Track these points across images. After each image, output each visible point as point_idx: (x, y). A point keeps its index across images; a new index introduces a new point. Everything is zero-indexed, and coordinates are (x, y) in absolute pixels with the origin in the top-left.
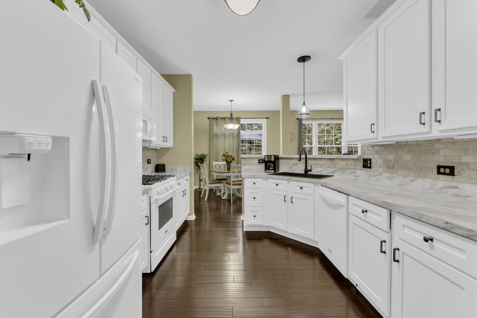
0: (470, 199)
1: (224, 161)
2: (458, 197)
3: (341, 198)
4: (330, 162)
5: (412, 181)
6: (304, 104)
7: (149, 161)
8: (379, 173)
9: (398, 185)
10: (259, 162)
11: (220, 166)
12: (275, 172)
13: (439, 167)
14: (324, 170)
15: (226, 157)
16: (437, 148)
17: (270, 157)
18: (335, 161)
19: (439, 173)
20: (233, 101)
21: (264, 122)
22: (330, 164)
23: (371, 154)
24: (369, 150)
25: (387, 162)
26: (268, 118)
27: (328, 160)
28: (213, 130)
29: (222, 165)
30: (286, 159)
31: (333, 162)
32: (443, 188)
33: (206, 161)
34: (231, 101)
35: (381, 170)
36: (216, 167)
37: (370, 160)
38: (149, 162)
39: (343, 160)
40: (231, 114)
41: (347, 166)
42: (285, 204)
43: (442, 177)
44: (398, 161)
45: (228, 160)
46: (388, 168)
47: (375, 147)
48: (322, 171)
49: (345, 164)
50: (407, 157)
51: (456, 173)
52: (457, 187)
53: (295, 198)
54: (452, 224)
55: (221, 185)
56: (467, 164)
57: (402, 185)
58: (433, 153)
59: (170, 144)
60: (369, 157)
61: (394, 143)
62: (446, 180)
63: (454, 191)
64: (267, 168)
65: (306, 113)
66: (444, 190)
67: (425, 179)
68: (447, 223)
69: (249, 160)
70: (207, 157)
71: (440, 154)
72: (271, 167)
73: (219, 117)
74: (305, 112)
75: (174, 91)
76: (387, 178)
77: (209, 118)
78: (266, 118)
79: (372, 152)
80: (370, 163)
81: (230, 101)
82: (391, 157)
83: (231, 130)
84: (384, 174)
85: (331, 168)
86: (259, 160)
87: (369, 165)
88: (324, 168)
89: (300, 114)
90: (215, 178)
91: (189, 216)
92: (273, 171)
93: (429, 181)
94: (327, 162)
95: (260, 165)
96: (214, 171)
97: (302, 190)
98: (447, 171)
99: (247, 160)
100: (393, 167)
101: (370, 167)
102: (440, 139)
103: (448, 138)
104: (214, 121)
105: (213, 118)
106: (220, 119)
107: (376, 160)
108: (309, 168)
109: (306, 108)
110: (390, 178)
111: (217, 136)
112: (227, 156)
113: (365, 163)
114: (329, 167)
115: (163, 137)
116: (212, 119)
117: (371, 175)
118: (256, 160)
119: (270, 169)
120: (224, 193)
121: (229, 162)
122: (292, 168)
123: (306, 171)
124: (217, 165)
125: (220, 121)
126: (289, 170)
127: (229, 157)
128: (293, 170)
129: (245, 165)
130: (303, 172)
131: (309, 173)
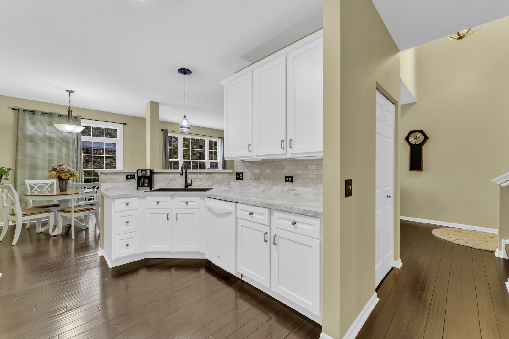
0: (301, 196)
1: (54, 178)
2: (295, 196)
3: (230, 207)
4: (209, 176)
5: (271, 187)
6: (185, 117)
8: (249, 184)
9: (262, 191)
10: (127, 178)
11: (41, 187)
12: (151, 188)
13: (286, 177)
14: (204, 183)
15: (58, 172)
16: (285, 165)
17: (145, 171)
18: (213, 175)
19: (286, 181)
20: (73, 92)
21: (120, 129)
22: (209, 177)
23: (242, 168)
24: (241, 165)
25: (254, 174)
26: (125, 124)
27: (207, 174)
28: (24, 129)
29: (47, 184)
31: (211, 176)
32: (288, 191)
33: (8, 179)
35: (250, 181)
36: (32, 188)
37: (242, 173)
39: (220, 174)
40: (69, 111)
41: (223, 179)
42: (168, 222)
43: (287, 183)
44: (262, 173)
45: (63, 177)
46: (255, 179)
47: (245, 163)
48: (202, 184)
49: (221, 177)
50: (268, 171)
51: (294, 181)
52: (295, 190)
53: (179, 214)
54: (306, 210)
55: (51, 216)
56: (299, 175)
57: (265, 191)
58: (283, 168)
60: (241, 171)
61: (261, 160)
62: (289, 186)
63: (293, 192)
64: (139, 185)
65: (188, 126)
66: (289, 192)
67: (278, 186)
68: (304, 210)
69: (112, 175)
70: (11, 172)
71: (287, 168)
72: (145, 183)
73: (37, 111)
74: (186, 126)
76: (254, 187)
77: (13, 109)
78: (123, 124)
79: (244, 167)
80: (242, 176)
82: (257, 171)
83: (70, 133)
84: (253, 184)
85: (210, 181)
86: (127, 176)
87: (241, 178)
88: (204, 182)
89: (181, 127)
92: (149, 188)
93: (281, 186)
94: (206, 176)
95: (129, 182)
96: (29, 195)
97: (187, 205)
98: (290, 179)
99: (108, 175)
100: (258, 179)
101: (242, 179)
102: (286, 159)
103: (290, 158)
104: (28, 117)
105: (25, 111)
106: (40, 113)
107: (247, 174)
108: (189, 182)
109: (188, 122)
110: (257, 187)
112: (62, 171)
113: (238, 176)
114: (208, 180)
116: (21, 112)
117: (243, 186)
118: (123, 175)
119: (144, 185)
120: (55, 227)
121: (65, 180)
122: (170, 184)
123: (187, 185)
124: (36, 185)
125: (56, 119)
126: (166, 186)
127: (65, 172)
128: (171, 185)
129: (106, 182)
130: (183, 187)
131: (189, 187)
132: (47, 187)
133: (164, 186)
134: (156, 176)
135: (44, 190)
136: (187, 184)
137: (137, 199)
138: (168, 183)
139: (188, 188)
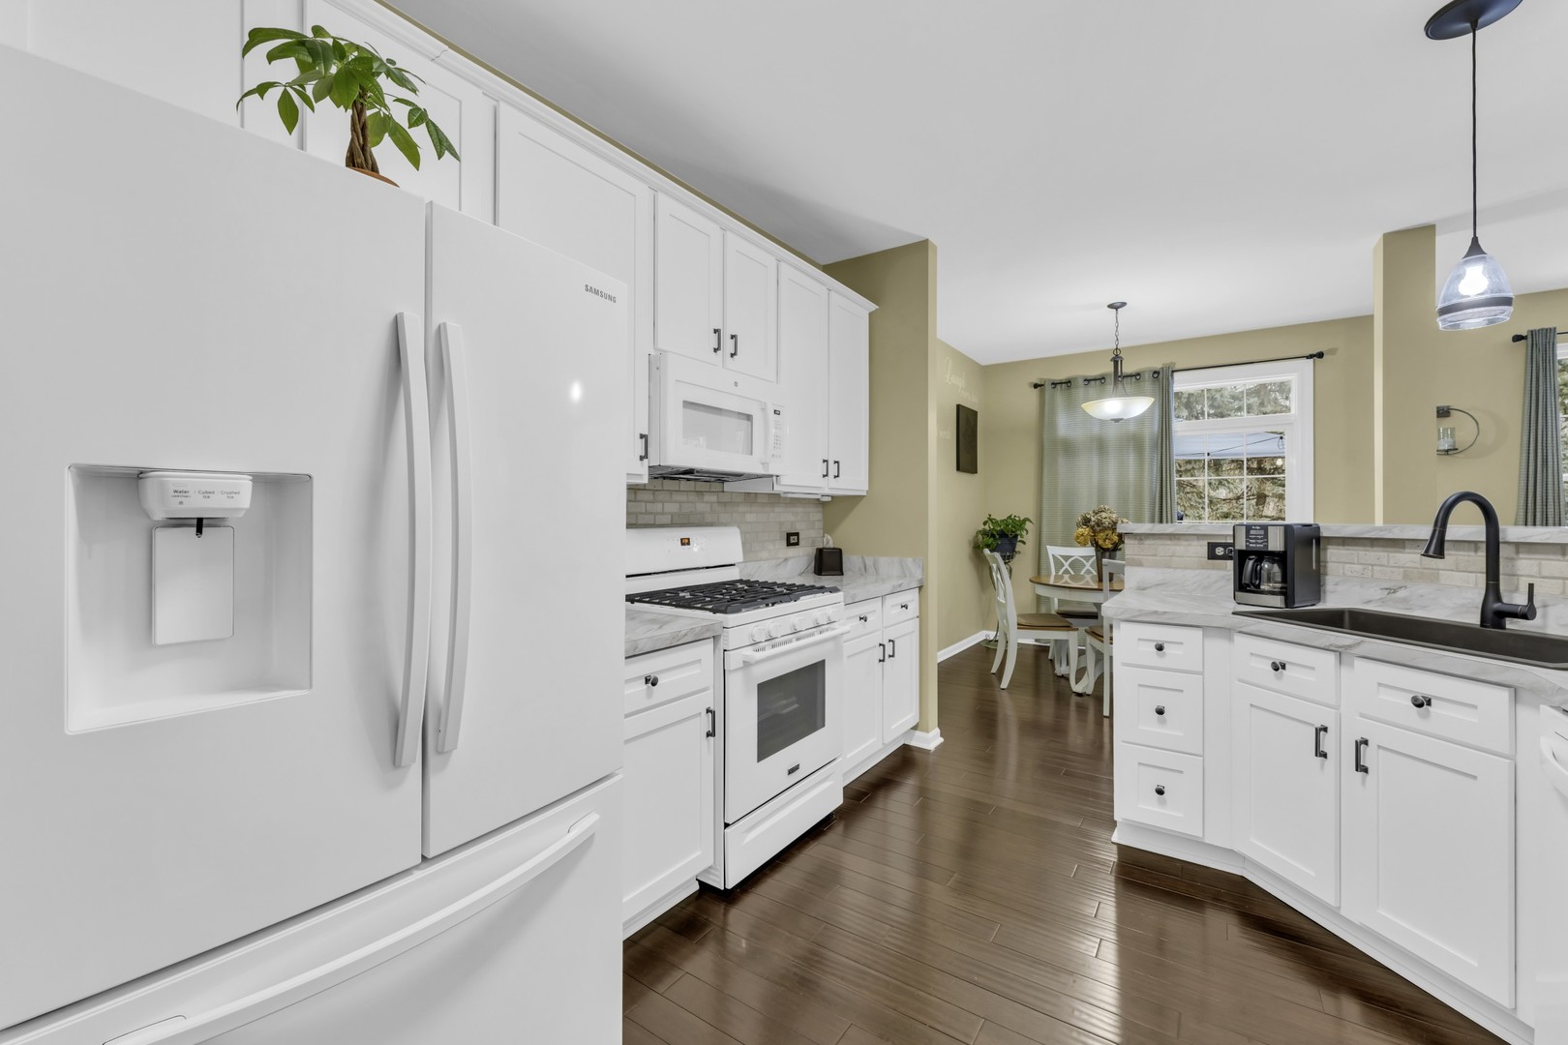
1: (1085, 545)
6: (1475, 248)
7: (793, 539)
10: (1212, 556)
11: (1076, 565)
12: (1289, 602)
15: (1092, 527)
17: (1262, 532)
20: (1124, 304)
21: (1299, 377)
26: (1320, 355)
28: (1053, 425)
29: (1082, 558)
30: (1365, 546)
33: (1024, 543)
34: (1117, 308)
36: (1059, 565)
38: (792, 541)
40: (1117, 360)
45: (1100, 542)
53: (1380, 747)
55: (1072, 638)
59: (854, 480)
64: (1244, 585)
65: (1488, 296)
69: (1159, 542)
70: (1028, 525)
72: (1269, 580)
73: (1075, 379)
75: (873, 307)
77: (1036, 386)
78: (1308, 357)
81: (1111, 306)
83: (1117, 421)
86: (1212, 547)
89: (1444, 311)
90: (1055, 607)
91: (918, 733)
92: (1277, 601)
95: (1214, 568)
96: (1051, 582)
97: (1423, 717)
99: (1148, 542)
104: (1059, 396)
105: (1055, 384)
106: (1081, 382)
108: (1514, 597)
109: (1486, 273)
111: (1068, 448)
112: (1098, 526)
115: (824, 461)
116: (1048, 387)
118: (1195, 543)
119: (1258, 586)
120: (1081, 673)
121: (1108, 550)
122: (1401, 594)
123: (1495, 615)
124: (1066, 558)
125: (1080, 391)
126: (1382, 601)
127: (1105, 529)
128: (1405, 600)
129: (1140, 564)
130: (1474, 619)
131: (1512, 625)
132: (1066, 565)
133: (1369, 602)
134: (1333, 554)
135: (1082, 573)
136: (1497, 606)
137: (1199, 633)
138: (1392, 591)
139: (1508, 626)
